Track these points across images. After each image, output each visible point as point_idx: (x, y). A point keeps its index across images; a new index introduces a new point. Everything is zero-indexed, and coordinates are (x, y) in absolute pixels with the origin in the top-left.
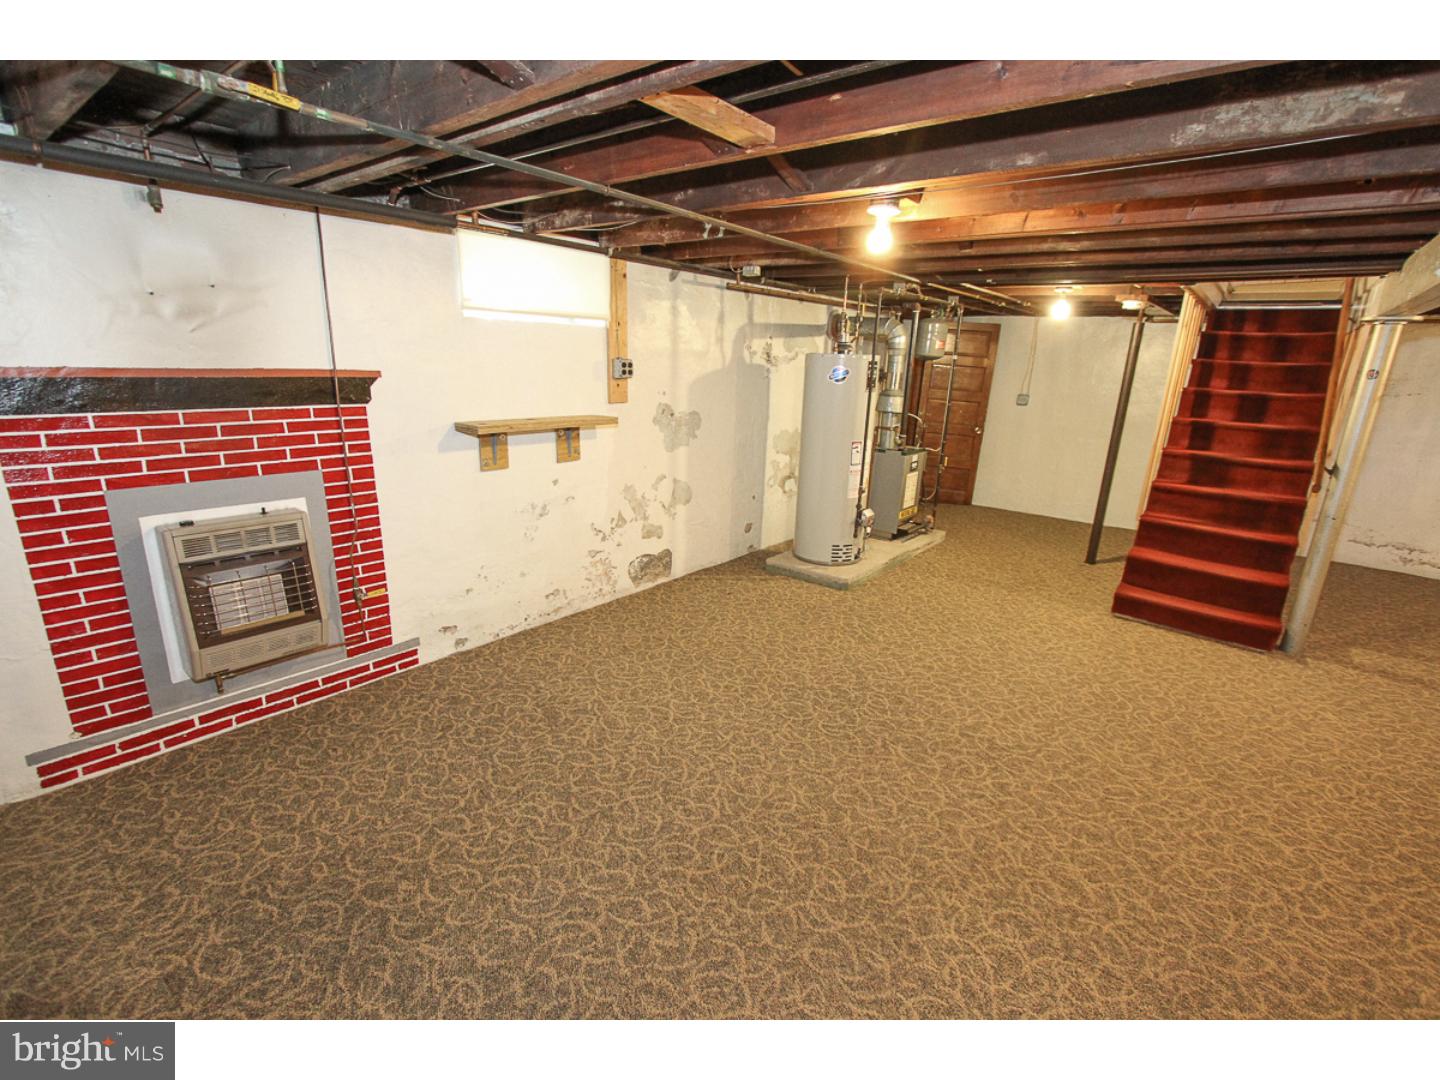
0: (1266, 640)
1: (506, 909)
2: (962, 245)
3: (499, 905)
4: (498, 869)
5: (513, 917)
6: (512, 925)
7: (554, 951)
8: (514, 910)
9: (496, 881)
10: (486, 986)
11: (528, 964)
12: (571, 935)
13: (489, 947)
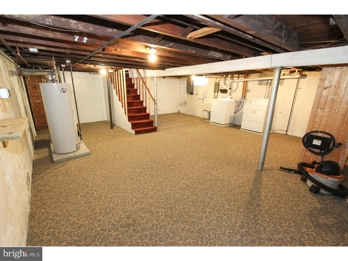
0: (155, 130)
1: (222, 234)
2: (119, 56)
3: (221, 235)
4: (207, 236)
5: (224, 232)
6: (227, 232)
7: (232, 224)
8: (222, 232)
9: (212, 237)
10: (245, 236)
11: (237, 228)
12: (228, 221)
13: (234, 237)
